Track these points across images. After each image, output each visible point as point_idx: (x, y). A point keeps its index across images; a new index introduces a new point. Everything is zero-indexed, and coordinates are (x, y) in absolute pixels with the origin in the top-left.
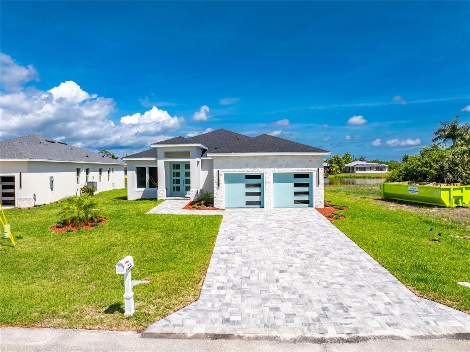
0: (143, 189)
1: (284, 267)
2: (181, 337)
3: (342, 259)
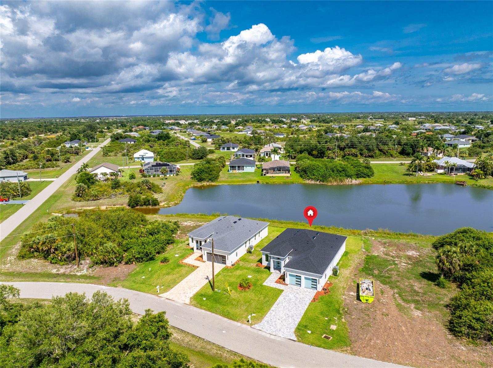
0: (268, 262)
1: (280, 318)
2: (255, 329)
3: (294, 319)
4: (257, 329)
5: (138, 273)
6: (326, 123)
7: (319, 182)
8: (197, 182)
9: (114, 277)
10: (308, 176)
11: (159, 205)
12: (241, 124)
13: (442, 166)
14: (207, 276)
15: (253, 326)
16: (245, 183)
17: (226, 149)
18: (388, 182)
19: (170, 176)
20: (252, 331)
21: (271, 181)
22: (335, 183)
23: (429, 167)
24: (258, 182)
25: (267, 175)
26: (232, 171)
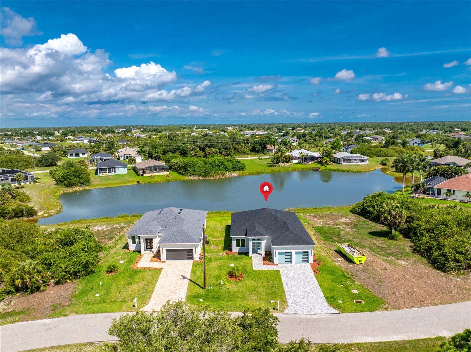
0: (239, 248)
1: (303, 297)
2: (289, 314)
3: (316, 294)
4: (292, 314)
5: (84, 292)
6: (158, 132)
7: (202, 177)
8: (67, 188)
9: (51, 304)
10: (189, 173)
11: (36, 215)
12: (70, 134)
13: (296, 157)
14: (182, 276)
15: (285, 312)
16: (125, 185)
17: (74, 155)
18: (261, 172)
19: (25, 184)
20: (288, 317)
21: (153, 180)
22: (217, 177)
23: (286, 158)
24: (138, 182)
25: (145, 175)
26: (102, 174)
